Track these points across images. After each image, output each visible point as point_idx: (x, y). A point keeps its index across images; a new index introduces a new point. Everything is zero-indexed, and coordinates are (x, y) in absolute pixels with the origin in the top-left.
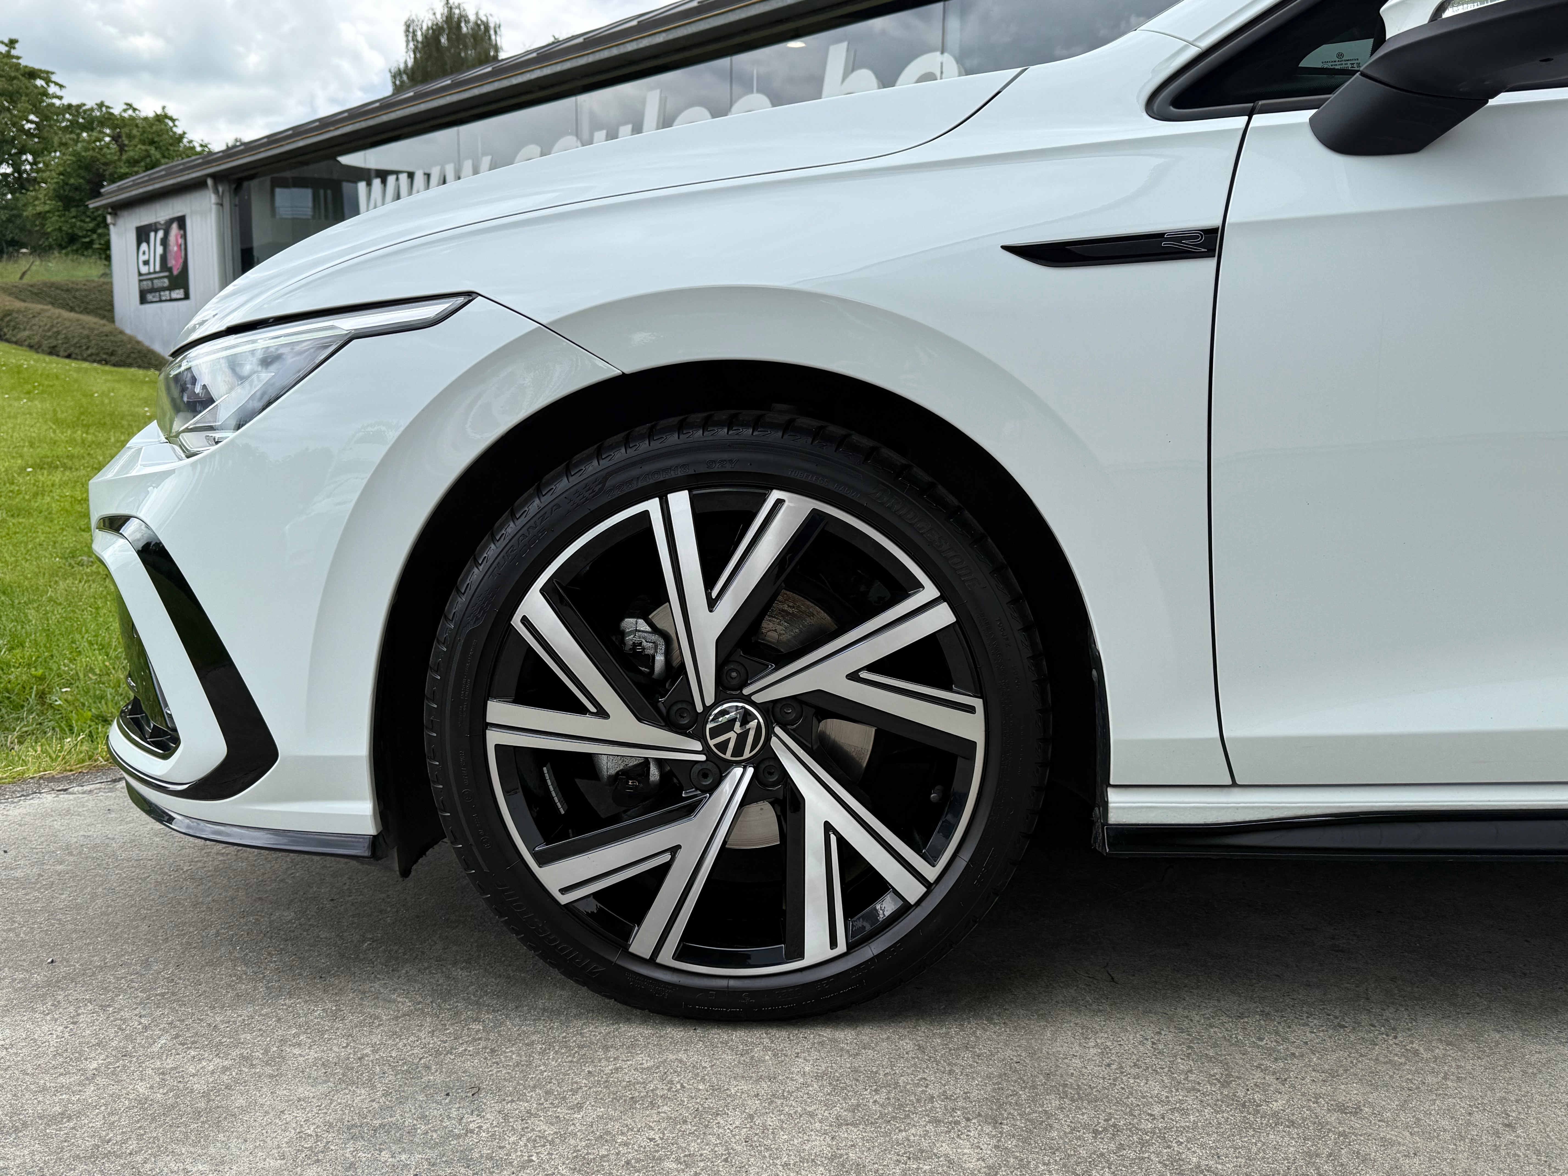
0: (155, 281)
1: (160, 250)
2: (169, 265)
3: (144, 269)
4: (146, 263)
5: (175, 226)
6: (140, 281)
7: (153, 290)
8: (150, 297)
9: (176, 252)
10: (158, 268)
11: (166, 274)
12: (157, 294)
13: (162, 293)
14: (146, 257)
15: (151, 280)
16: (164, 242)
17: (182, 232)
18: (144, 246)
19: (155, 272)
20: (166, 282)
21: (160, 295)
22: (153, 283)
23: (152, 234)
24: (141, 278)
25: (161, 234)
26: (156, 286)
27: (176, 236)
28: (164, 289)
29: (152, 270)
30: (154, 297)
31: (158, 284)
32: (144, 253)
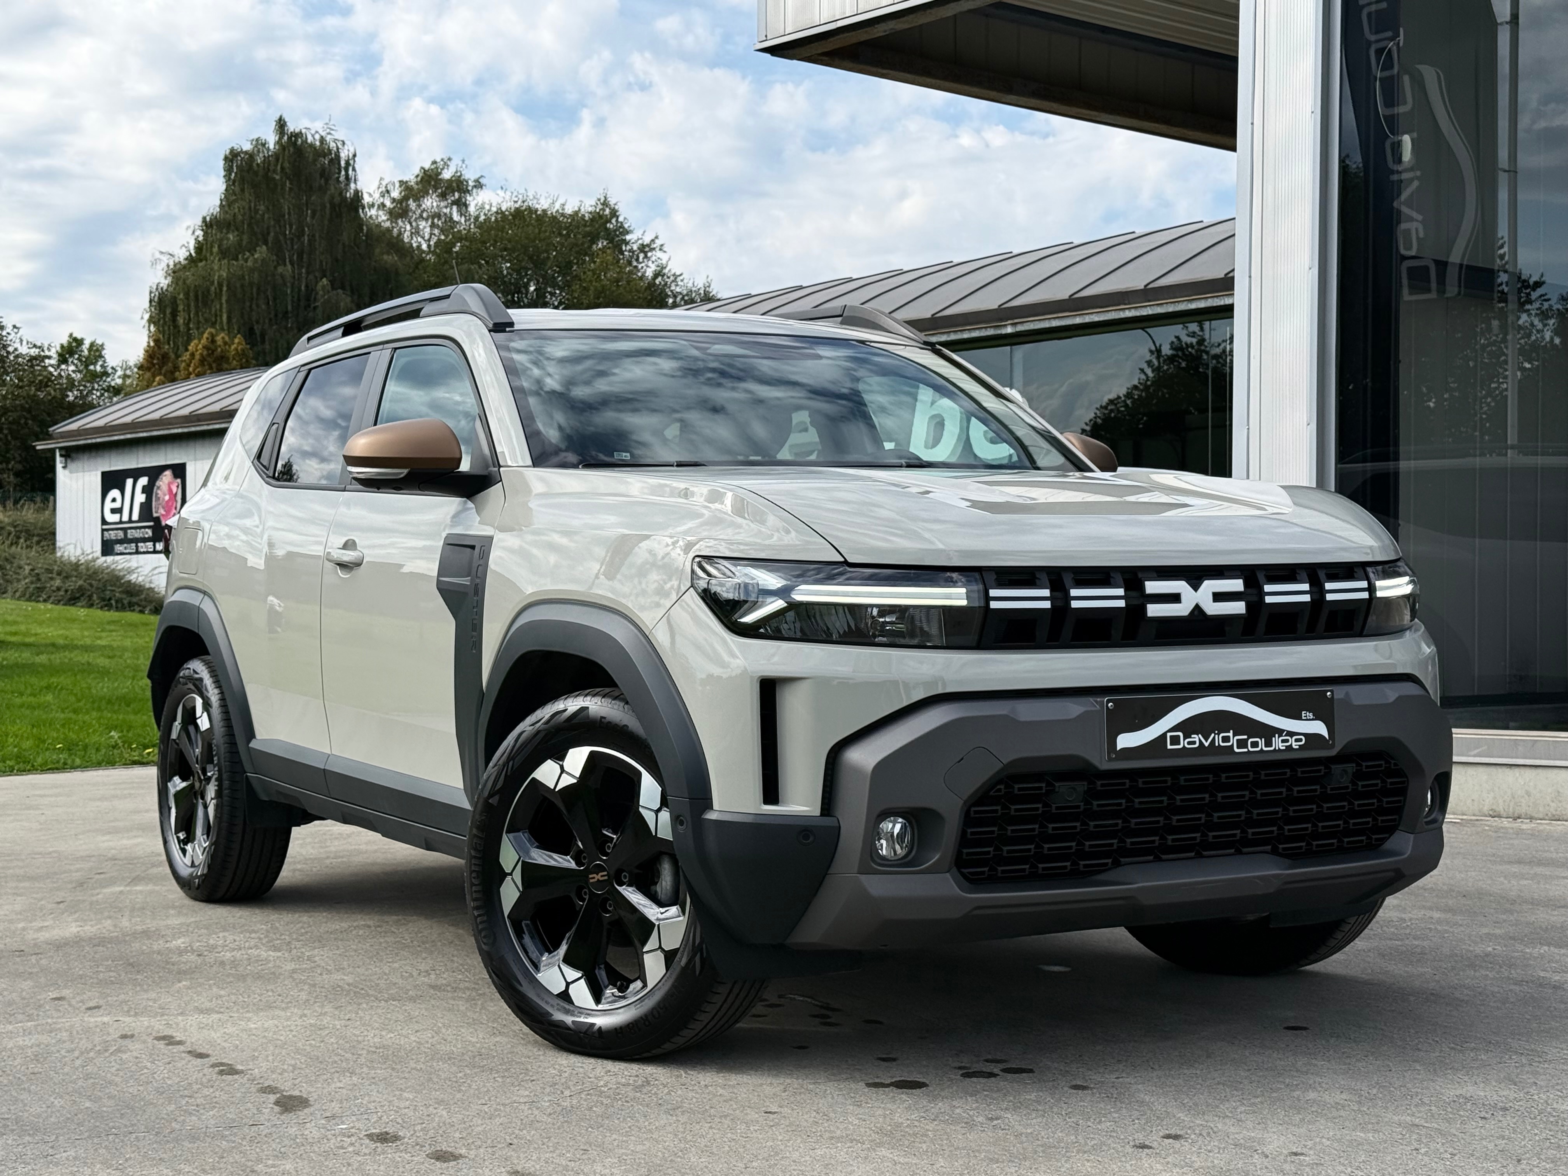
0: (129, 531)
1: (140, 498)
2: (155, 515)
3: (111, 518)
4: (113, 511)
5: (168, 473)
6: (103, 530)
7: (125, 541)
8: (119, 548)
9: (167, 502)
10: (135, 517)
11: (151, 524)
12: (133, 545)
13: (140, 545)
14: (117, 505)
15: (125, 530)
16: (148, 490)
17: (179, 481)
18: (115, 493)
19: (130, 521)
20: (149, 533)
21: (137, 547)
22: (126, 534)
23: (129, 482)
24: (105, 527)
25: (143, 481)
26: (129, 536)
27: (169, 484)
28: (144, 540)
29: (125, 518)
30: (126, 548)
31: (131, 534)
32: (114, 500)
